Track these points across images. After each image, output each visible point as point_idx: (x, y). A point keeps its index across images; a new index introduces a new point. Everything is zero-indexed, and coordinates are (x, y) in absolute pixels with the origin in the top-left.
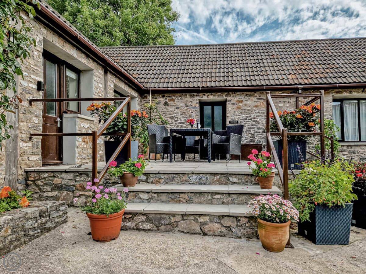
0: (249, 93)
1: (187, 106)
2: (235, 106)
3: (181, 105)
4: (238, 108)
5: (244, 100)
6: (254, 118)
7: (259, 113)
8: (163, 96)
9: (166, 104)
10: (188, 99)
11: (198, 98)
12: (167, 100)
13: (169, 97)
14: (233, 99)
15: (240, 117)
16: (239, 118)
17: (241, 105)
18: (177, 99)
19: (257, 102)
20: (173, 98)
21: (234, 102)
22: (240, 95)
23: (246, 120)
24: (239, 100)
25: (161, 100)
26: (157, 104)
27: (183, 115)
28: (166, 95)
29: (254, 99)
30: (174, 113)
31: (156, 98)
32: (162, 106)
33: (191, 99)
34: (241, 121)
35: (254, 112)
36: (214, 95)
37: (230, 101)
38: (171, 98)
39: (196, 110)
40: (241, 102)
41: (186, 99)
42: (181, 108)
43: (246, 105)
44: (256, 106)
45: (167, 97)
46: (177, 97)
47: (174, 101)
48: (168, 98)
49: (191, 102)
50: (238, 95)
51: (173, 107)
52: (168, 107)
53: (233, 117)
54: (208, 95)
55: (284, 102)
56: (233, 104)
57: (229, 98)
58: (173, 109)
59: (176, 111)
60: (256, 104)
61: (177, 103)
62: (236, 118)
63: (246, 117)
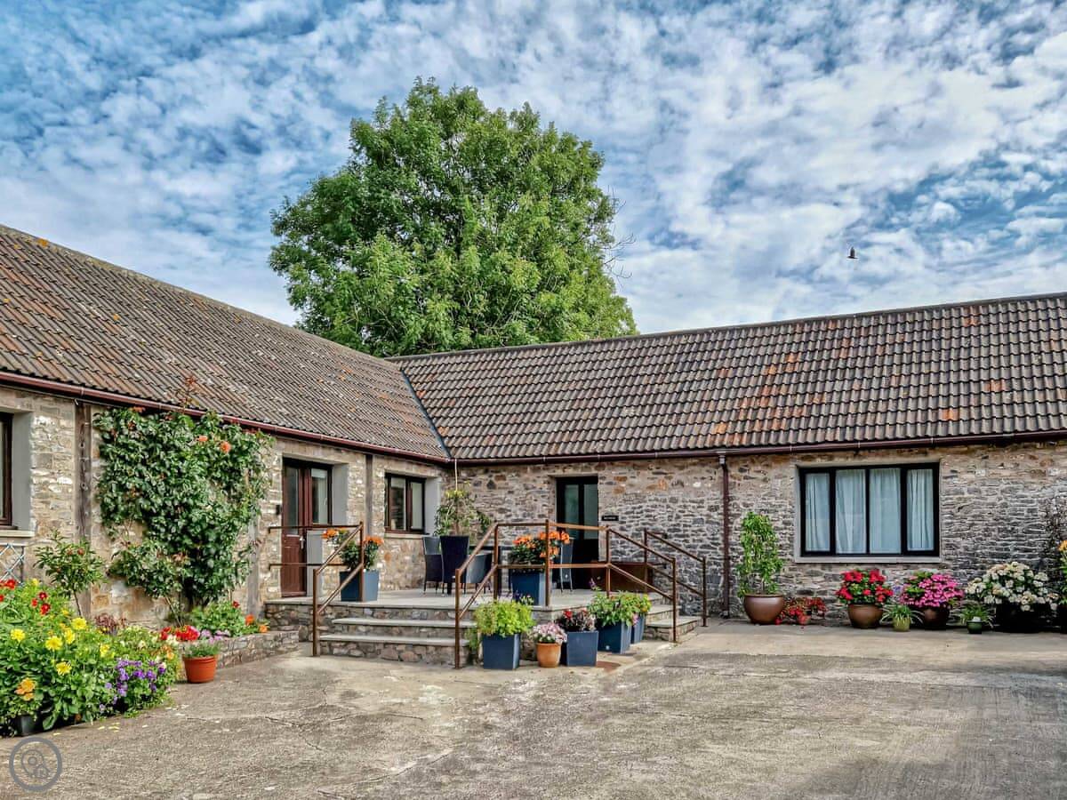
0: (638, 463)
1: (527, 489)
2: (612, 488)
3: (517, 487)
4: (618, 491)
5: (628, 476)
6: (647, 511)
7: (657, 500)
8: (486, 472)
9: (491, 485)
10: (528, 474)
11: (546, 473)
12: (493, 479)
13: (496, 472)
14: (609, 473)
15: (621, 508)
16: (620, 510)
17: (623, 485)
18: (509, 476)
19: (653, 479)
20: (504, 473)
21: (611, 480)
22: (622, 467)
23: (632, 514)
24: (621, 476)
25: (482, 477)
26: (475, 485)
27: (519, 506)
28: (491, 469)
29: (648, 473)
30: (504, 502)
31: (474, 476)
32: (484, 488)
33: (534, 476)
34: (623, 515)
35: (647, 499)
36: (575, 468)
37: (604, 478)
38: (500, 475)
40: (624, 479)
41: (526, 476)
42: (516, 492)
43: (631, 485)
44: (651, 488)
45: (491, 473)
46: (511, 472)
47: (505, 479)
48: (494, 475)
49: (534, 481)
50: (618, 467)
51: (503, 490)
52: (494, 492)
53: (609, 509)
54: (565, 468)
55: (703, 478)
56: (610, 483)
57: (601, 473)
58: (502, 494)
59: (509, 497)
60: (651, 483)
61: (511, 484)
62: (614, 510)
63: (634, 508)
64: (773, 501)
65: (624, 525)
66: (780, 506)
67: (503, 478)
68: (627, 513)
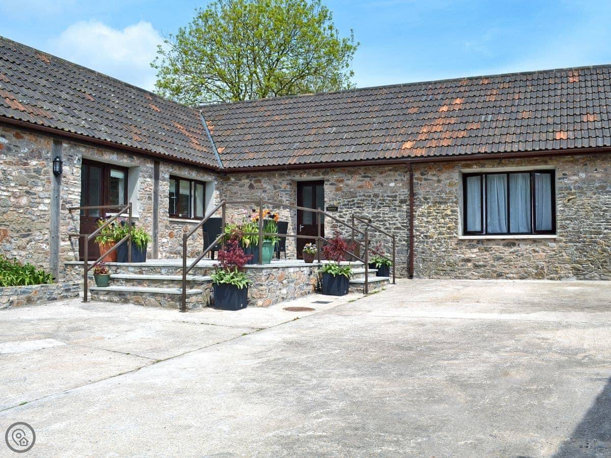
0: (350, 169)
1: (275, 189)
2: (334, 187)
3: (269, 187)
4: (338, 189)
5: (345, 179)
6: (358, 203)
7: (364, 195)
8: (248, 177)
9: (251, 187)
10: (277, 179)
11: (289, 178)
12: (252, 182)
13: (255, 177)
14: (333, 177)
15: (340, 201)
16: (339, 203)
17: (341, 185)
18: (264, 180)
19: (361, 181)
20: (259, 178)
21: (333, 182)
22: (341, 172)
23: (347, 206)
24: (340, 179)
25: (246, 181)
26: (241, 186)
27: (270, 201)
28: (252, 174)
29: (358, 177)
30: (260, 198)
31: (240, 180)
32: (246, 188)
33: (280, 180)
34: (341, 207)
35: (358, 194)
36: (308, 174)
37: (328, 180)
39: (286, 194)
40: (342, 181)
41: (275, 180)
42: (268, 191)
43: (347, 185)
44: (360, 187)
46: (264, 177)
47: (260, 183)
48: (253, 179)
49: (281, 183)
50: (338, 172)
52: (253, 191)
53: (331, 203)
54: (301, 174)
55: (396, 180)
56: (332, 184)
57: (326, 177)
58: (258, 192)
59: (263, 195)
60: (360, 184)
61: (265, 186)
62: (335, 203)
63: (348, 201)
64: (444, 195)
65: (341, 214)
66: (449, 199)
67: (259, 181)
68: (343, 205)
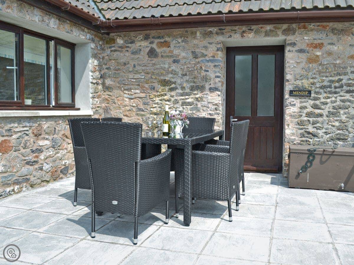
1: (196, 57)
2: (304, 56)
3: (183, 54)
4: (311, 60)
5: (325, 42)
6: (349, 85)
8: (146, 38)
9: (152, 53)
11: (220, 38)
12: (154, 46)
13: (159, 37)
14: (300, 40)
15: (315, 81)
16: (313, 84)
17: (319, 53)
18: (174, 42)
20: (167, 39)
21: (304, 47)
22: (318, 31)
23: (329, 89)
24: (316, 42)
25: (143, 45)
26: (133, 53)
27: (187, 78)
28: (153, 33)
29: (351, 40)
30: (168, 73)
31: (132, 42)
32: (143, 56)
33: (205, 43)
34: (317, 90)
35: (349, 70)
36: (257, 32)
37: (293, 44)
38: (162, 40)
39: (215, 66)
40: (320, 46)
41: (195, 42)
42: (183, 62)
43: (330, 54)
45: (153, 38)
46: (175, 37)
47: (169, 47)
48: (156, 41)
49: (206, 47)
50: (312, 30)
51: (167, 59)
52: (155, 60)
53: (299, 83)
54: (244, 32)
56: (301, 51)
57: (290, 38)
58: (166, 64)
59: (174, 67)
60: (353, 51)
61: (176, 52)
62: (306, 83)
63: (332, 81)
65: (318, 102)
67: (166, 44)
68: (322, 87)
